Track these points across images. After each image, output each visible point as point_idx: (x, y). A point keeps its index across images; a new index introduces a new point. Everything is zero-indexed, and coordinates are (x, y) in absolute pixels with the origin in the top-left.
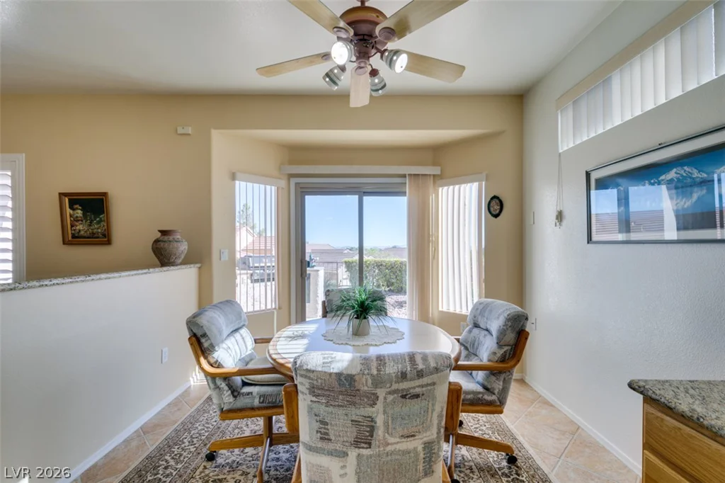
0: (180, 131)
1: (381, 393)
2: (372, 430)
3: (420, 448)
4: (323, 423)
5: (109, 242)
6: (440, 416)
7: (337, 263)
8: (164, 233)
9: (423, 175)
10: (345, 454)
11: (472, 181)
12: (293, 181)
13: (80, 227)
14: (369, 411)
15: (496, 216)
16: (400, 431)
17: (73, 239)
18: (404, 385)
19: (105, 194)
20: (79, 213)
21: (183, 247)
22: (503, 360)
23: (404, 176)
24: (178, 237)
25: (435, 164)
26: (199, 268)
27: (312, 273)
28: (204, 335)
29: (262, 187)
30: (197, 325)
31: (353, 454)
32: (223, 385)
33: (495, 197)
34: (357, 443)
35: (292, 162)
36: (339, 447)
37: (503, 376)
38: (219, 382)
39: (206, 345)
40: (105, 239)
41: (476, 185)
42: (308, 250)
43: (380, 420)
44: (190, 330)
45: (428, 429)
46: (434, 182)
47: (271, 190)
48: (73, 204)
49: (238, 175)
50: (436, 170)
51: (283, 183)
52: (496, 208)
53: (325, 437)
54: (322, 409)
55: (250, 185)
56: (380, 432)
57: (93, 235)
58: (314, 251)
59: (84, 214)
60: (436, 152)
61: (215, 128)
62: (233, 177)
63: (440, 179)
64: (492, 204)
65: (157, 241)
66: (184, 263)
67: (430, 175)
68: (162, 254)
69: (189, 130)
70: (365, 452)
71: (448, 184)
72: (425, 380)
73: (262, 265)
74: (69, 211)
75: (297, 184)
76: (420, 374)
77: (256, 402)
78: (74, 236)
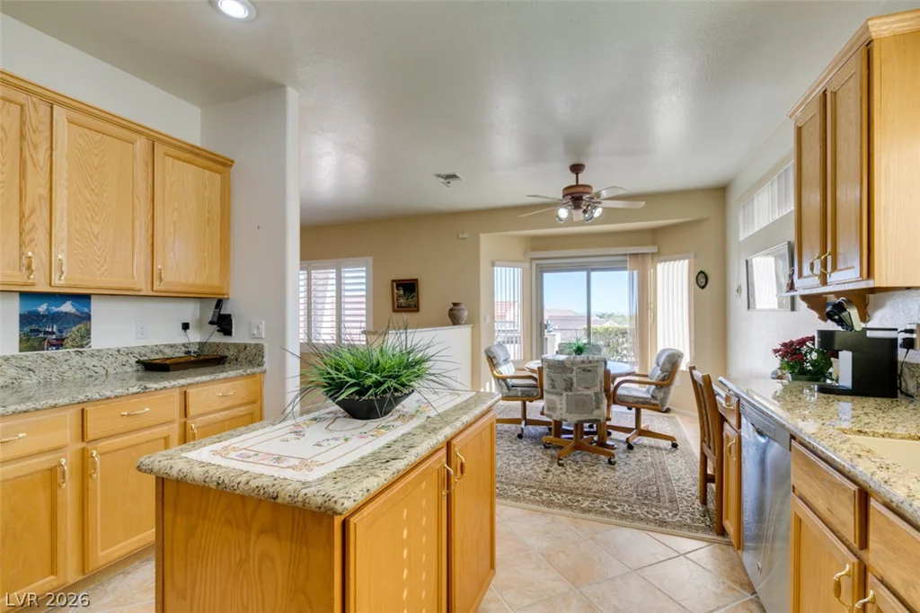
0: (460, 236)
1: (575, 368)
2: (572, 384)
3: (593, 394)
4: (553, 380)
5: (418, 310)
6: (601, 381)
7: (576, 330)
8: (455, 304)
9: (642, 254)
10: (561, 394)
11: (684, 259)
12: (534, 263)
13: (402, 301)
14: (571, 375)
15: (703, 287)
16: (583, 385)
17: (398, 308)
18: (583, 366)
19: (416, 280)
20: (401, 292)
21: (466, 314)
22: (663, 379)
23: (626, 255)
24: (462, 306)
25: (654, 244)
26: (473, 327)
27: (549, 338)
28: (494, 357)
29: (512, 269)
30: (491, 352)
31: (565, 394)
32: (503, 384)
33: (701, 272)
34: (566, 390)
35: (534, 249)
36: (559, 390)
37: (664, 390)
38: (501, 381)
39: (495, 362)
40: (415, 308)
41: (687, 261)
42: (546, 317)
43: (575, 380)
44: (487, 354)
45: (595, 386)
46: (652, 259)
47: (518, 271)
48: (398, 286)
49: (497, 263)
50: (654, 249)
51: (527, 265)
52: (702, 280)
53: (553, 387)
54: (552, 375)
55: (503, 269)
56: (575, 385)
57: (408, 306)
58: (552, 318)
59: (404, 292)
60: (655, 235)
61: (483, 233)
62: (493, 264)
63: (658, 256)
64: (699, 278)
65: (451, 310)
66: (465, 324)
67: (648, 254)
68: (454, 318)
69: (466, 235)
70: (570, 393)
71: (665, 261)
72: (592, 365)
73: (504, 329)
74: (396, 291)
75: (537, 265)
76: (590, 362)
77: (520, 394)
78: (398, 307)
